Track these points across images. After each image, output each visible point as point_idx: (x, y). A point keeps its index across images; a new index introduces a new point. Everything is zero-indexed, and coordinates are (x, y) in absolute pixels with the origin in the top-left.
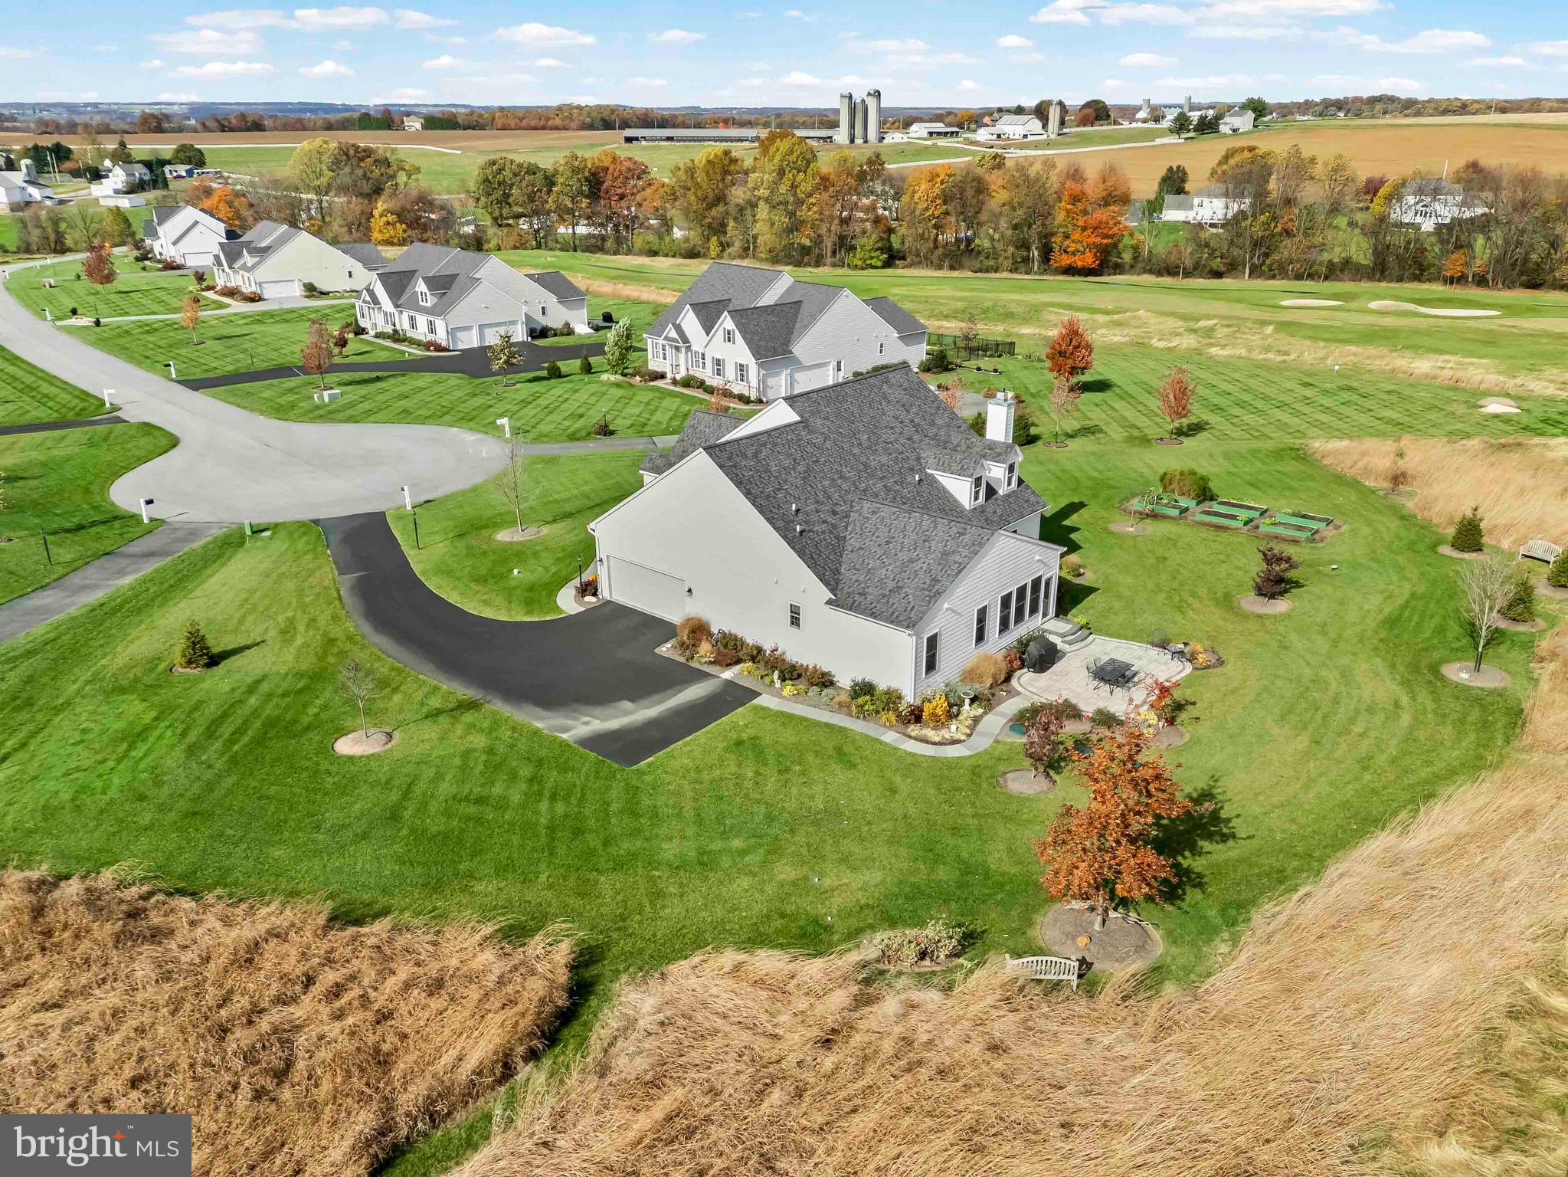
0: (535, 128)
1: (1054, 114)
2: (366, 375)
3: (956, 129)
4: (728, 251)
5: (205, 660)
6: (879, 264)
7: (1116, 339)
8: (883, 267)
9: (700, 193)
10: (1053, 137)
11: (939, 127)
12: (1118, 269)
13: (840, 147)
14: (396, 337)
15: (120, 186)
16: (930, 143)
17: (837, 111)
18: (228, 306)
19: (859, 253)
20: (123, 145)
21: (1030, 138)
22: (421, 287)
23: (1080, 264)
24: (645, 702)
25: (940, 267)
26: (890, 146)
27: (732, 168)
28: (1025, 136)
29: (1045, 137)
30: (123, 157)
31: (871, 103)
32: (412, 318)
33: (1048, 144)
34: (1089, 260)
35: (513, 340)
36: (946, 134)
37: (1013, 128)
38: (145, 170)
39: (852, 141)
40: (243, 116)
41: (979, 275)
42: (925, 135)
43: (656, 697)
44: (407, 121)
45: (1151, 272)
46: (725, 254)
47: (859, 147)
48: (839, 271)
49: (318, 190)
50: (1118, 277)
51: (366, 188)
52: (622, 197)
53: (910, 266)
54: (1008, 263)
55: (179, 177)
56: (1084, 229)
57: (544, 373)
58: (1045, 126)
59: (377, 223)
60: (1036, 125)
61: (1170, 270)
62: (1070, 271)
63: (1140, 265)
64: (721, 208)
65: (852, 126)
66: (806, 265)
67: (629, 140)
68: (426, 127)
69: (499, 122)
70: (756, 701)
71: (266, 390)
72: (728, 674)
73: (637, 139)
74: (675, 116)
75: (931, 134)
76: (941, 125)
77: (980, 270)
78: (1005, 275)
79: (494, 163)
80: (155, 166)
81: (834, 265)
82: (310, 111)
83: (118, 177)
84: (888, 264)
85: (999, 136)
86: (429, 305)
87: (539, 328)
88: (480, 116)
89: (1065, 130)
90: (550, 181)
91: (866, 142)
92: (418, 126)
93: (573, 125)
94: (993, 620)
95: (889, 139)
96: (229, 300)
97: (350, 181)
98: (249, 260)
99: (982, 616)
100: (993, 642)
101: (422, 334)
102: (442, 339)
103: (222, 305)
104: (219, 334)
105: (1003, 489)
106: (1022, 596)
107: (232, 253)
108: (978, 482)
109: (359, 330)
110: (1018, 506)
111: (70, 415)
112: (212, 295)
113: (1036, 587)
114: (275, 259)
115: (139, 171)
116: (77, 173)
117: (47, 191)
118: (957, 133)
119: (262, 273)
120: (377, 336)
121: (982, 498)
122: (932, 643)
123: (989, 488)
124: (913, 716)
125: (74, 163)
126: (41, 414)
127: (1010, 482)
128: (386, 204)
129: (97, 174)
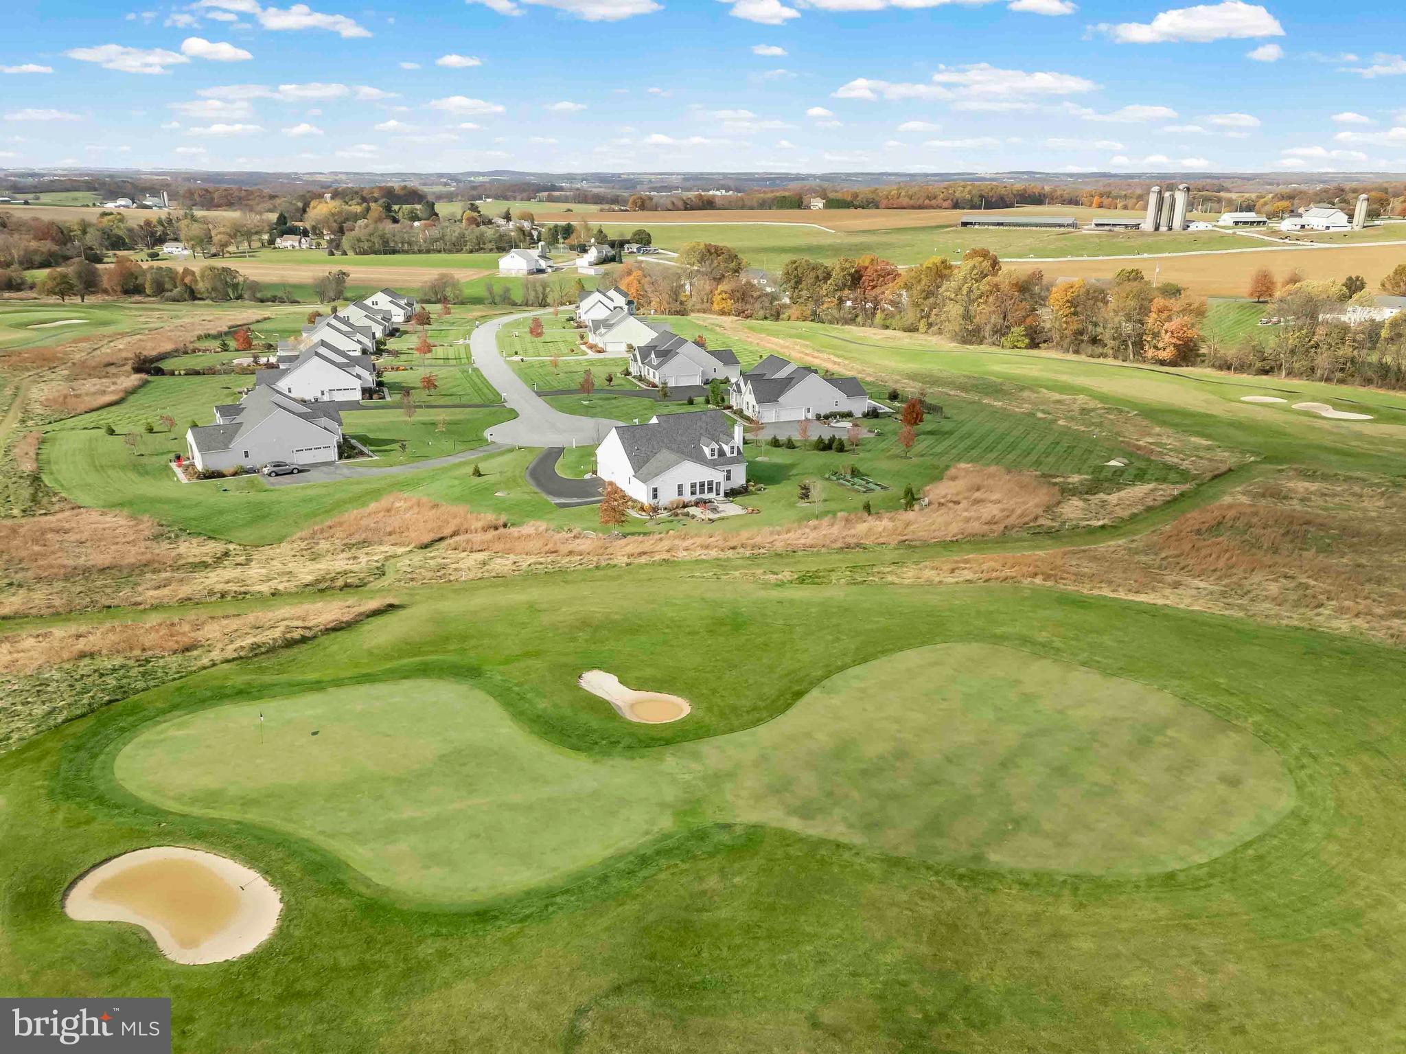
0: (913, 207)
1: (1361, 210)
2: (608, 396)
3: (1264, 219)
4: (931, 330)
5: (478, 474)
6: (1023, 345)
8: (1026, 348)
10: (1357, 229)
11: (1249, 217)
13: (1144, 234)
14: (640, 378)
15: (592, 260)
16: (1231, 231)
18: (586, 354)
19: (1009, 338)
21: (1332, 230)
22: (653, 356)
23: (1160, 357)
26: (1191, 234)
27: (945, 272)
28: (1328, 227)
29: (1348, 228)
30: (601, 238)
31: (1180, 197)
32: (648, 370)
33: (1345, 236)
34: (1167, 354)
35: (669, 385)
36: (1253, 223)
37: (1317, 219)
38: (610, 248)
39: (1157, 228)
42: (1231, 224)
43: (584, 498)
44: (814, 202)
45: (1213, 366)
46: (929, 332)
47: (1162, 234)
48: (993, 349)
51: (717, 274)
52: (874, 287)
53: (1048, 348)
54: (1111, 352)
55: (632, 252)
56: (1166, 332)
57: (686, 402)
58: (1350, 219)
59: (717, 298)
60: (1341, 218)
61: (1227, 366)
62: (1158, 361)
63: (1207, 361)
65: (1159, 214)
66: (972, 343)
67: (964, 224)
68: (827, 206)
69: (884, 202)
71: (566, 399)
73: (971, 223)
75: (1237, 223)
76: (1253, 214)
78: (1106, 360)
79: (795, 262)
80: (620, 245)
81: (992, 344)
83: (593, 254)
84: (1034, 345)
85: (1303, 227)
86: (655, 364)
87: (711, 379)
89: (1376, 222)
90: (827, 274)
91: (1170, 229)
92: (821, 205)
94: (687, 490)
95: (1193, 227)
96: (589, 351)
97: (709, 270)
98: (603, 330)
99: (680, 487)
100: (687, 497)
101: (651, 378)
102: (656, 381)
103: (584, 353)
104: (569, 370)
105: (729, 455)
106: (702, 485)
107: (597, 325)
108: (713, 450)
109: (628, 373)
110: (733, 461)
111: (488, 403)
112: (584, 347)
113: (710, 483)
114: (615, 330)
115: (607, 250)
116: (572, 248)
117: (551, 263)
118: (1264, 223)
119: (607, 338)
120: (634, 377)
121: (716, 456)
122: (655, 490)
123: (722, 453)
124: (642, 509)
125: (573, 240)
126: (477, 401)
127: (732, 452)
128: (725, 286)
129: (584, 250)
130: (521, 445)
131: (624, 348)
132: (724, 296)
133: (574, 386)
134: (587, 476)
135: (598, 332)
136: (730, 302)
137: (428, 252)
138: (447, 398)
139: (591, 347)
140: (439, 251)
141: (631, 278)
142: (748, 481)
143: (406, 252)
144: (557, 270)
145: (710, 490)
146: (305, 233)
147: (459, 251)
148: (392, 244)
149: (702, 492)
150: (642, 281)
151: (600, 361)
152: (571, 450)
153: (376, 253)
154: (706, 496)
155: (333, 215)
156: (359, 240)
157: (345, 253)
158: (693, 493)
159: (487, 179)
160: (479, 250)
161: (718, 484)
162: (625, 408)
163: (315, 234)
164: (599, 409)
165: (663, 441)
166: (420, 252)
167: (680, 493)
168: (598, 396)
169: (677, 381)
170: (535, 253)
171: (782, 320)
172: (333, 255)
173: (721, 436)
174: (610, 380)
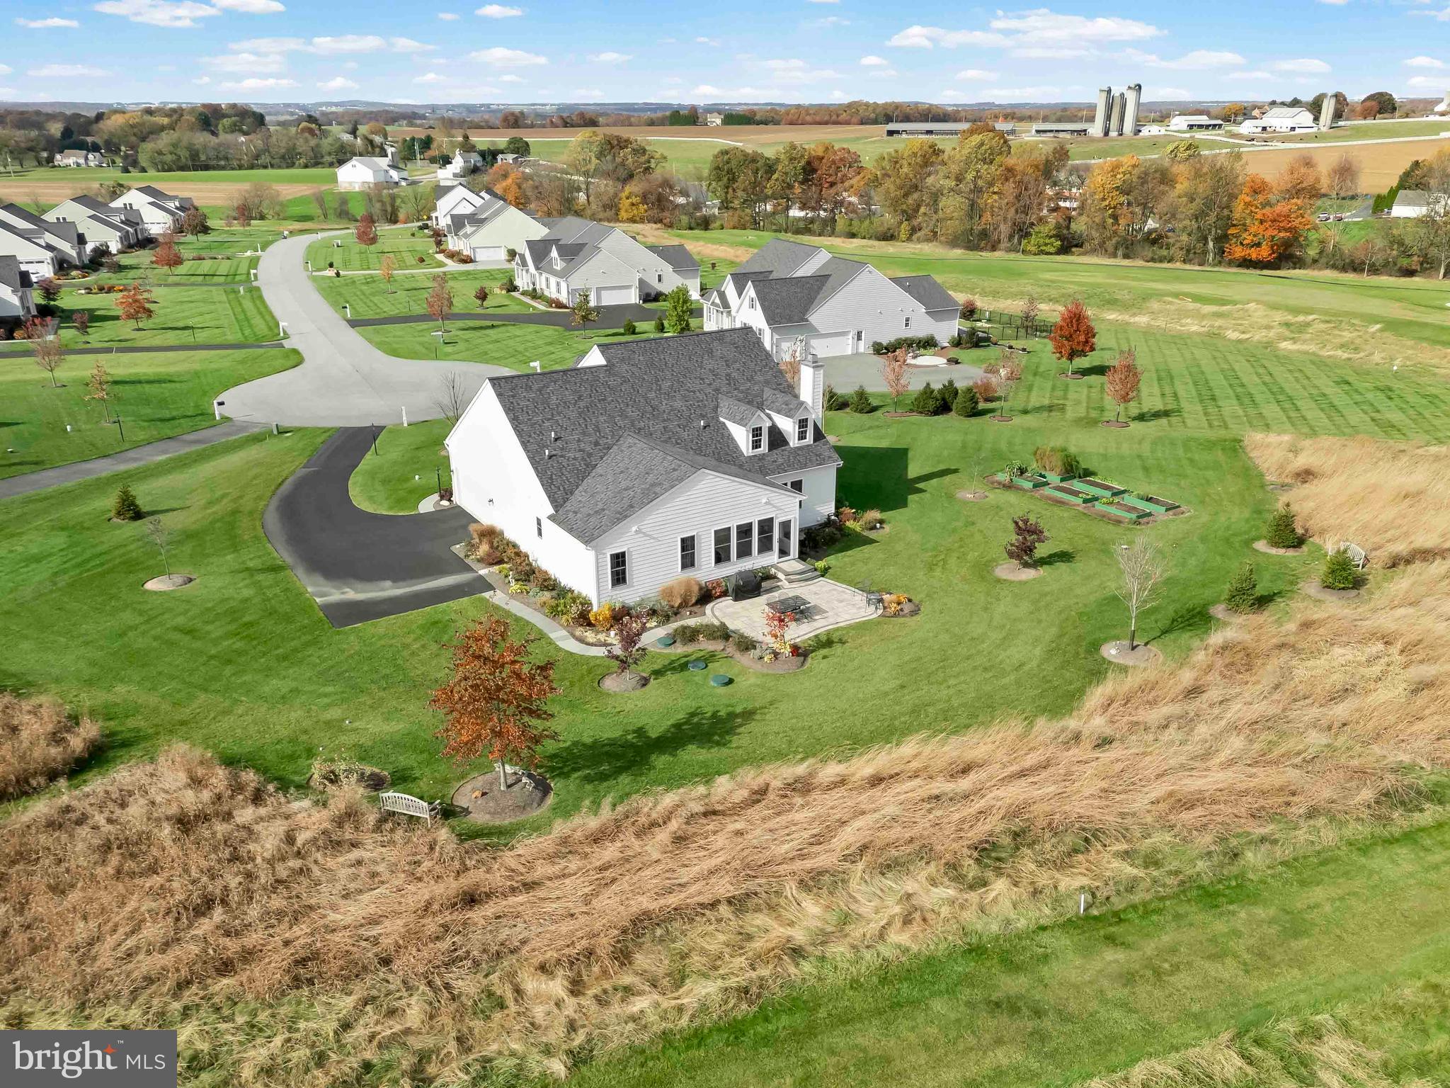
0: (820, 124)
1: (1328, 108)
2: (480, 323)
3: (1220, 122)
4: (919, 234)
5: (131, 514)
6: (1052, 250)
7: (1194, 328)
8: (1059, 252)
9: (898, 181)
10: (1324, 129)
11: (1204, 120)
12: (1298, 263)
13: (1093, 140)
14: (534, 294)
15: (458, 171)
16: (1188, 135)
17: (1092, 108)
18: (444, 265)
19: (1033, 239)
20: (466, 137)
21: (1298, 131)
22: (554, 253)
23: (1254, 257)
24: (401, 584)
25: (1114, 255)
26: (1143, 138)
27: (933, 159)
28: (1293, 129)
29: (1315, 130)
30: (467, 147)
31: (1131, 97)
32: (547, 280)
33: (1316, 137)
34: (1264, 253)
36: (1208, 127)
37: (1280, 120)
38: (479, 158)
39: (1106, 134)
40: (582, 115)
41: (1150, 264)
42: (1185, 127)
43: (414, 581)
44: (710, 118)
45: (1334, 267)
46: (915, 237)
47: (1113, 140)
48: (1012, 256)
49: (586, 174)
50: (1297, 271)
51: (622, 173)
52: (832, 185)
53: (1084, 254)
54: (1181, 254)
56: (1262, 222)
57: (622, 330)
58: (1316, 119)
59: (624, 202)
60: (1306, 118)
61: (1354, 266)
62: (1247, 263)
63: (1323, 260)
64: (916, 196)
65: (1108, 117)
66: (982, 249)
67: (891, 133)
68: (727, 122)
69: (787, 120)
70: (487, 595)
72: (483, 572)
73: (898, 132)
74: (958, 111)
75: (1191, 127)
76: (1205, 117)
77: (1153, 260)
78: (1179, 265)
80: (490, 156)
81: (1009, 250)
82: (650, 110)
83: (458, 163)
84: (1065, 250)
85: (1264, 129)
86: (558, 268)
87: (653, 294)
88: (776, 112)
89: (1341, 123)
90: (770, 168)
91: (1121, 133)
92: (719, 121)
93: (854, 120)
94: (706, 550)
95: (1145, 132)
96: (448, 261)
97: (611, 167)
98: (469, 229)
99: (688, 545)
100: (707, 570)
101: (552, 293)
102: (563, 297)
103: (441, 265)
104: (414, 285)
105: (794, 442)
106: (745, 531)
107: (458, 222)
108: (757, 432)
109: (512, 288)
110: (805, 458)
111: (251, 341)
112: (440, 257)
113: (766, 526)
114: (486, 230)
115: (475, 159)
116: (433, 160)
117: (405, 174)
118: (1220, 126)
119: (477, 240)
120: (524, 293)
121: (764, 447)
122: (619, 560)
123: (777, 438)
124: (584, 619)
125: (434, 152)
126: (231, 337)
127: (802, 436)
128: (634, 187)
129: (446, 161)
130: (286, 423)
131: (503, 255)
132: (634, 200)
133: (418, 309)
134: (428, 505)
135: (461, 233)
136: (643, 207)
137: (252, 167)
138: (171, 334)
139: (452, 255)
140: (265, 167)
141: (509, 181)
142: (839, 504)
143: (223, 168)
144: (414, 183)
145: (766, 546)
146: (95, 148)
147: (291, 165)
148: (203, 158)
149: (744, 551)
150: (524, 186)
151: (468, 273)
152: (397, 431)
153: (182, 169)
154: (757, 561)
155: (132, 126)
156: (160, 153)
157: (144, 170)
158: (721, 557)
159: (340, 109)
160: (316, 164)
161: (786, 527)
162: (511, 343)
163: (109, 150)
164: (461, 346)
165: (623, 415)
166: (240, 167)
167: (688, 560)
168: (461, 324)
169: (599, 297)
170: (383, 162)
171: (715, 229)
172: (128, 172)
173: (768, 393)
174: (483, 296)
